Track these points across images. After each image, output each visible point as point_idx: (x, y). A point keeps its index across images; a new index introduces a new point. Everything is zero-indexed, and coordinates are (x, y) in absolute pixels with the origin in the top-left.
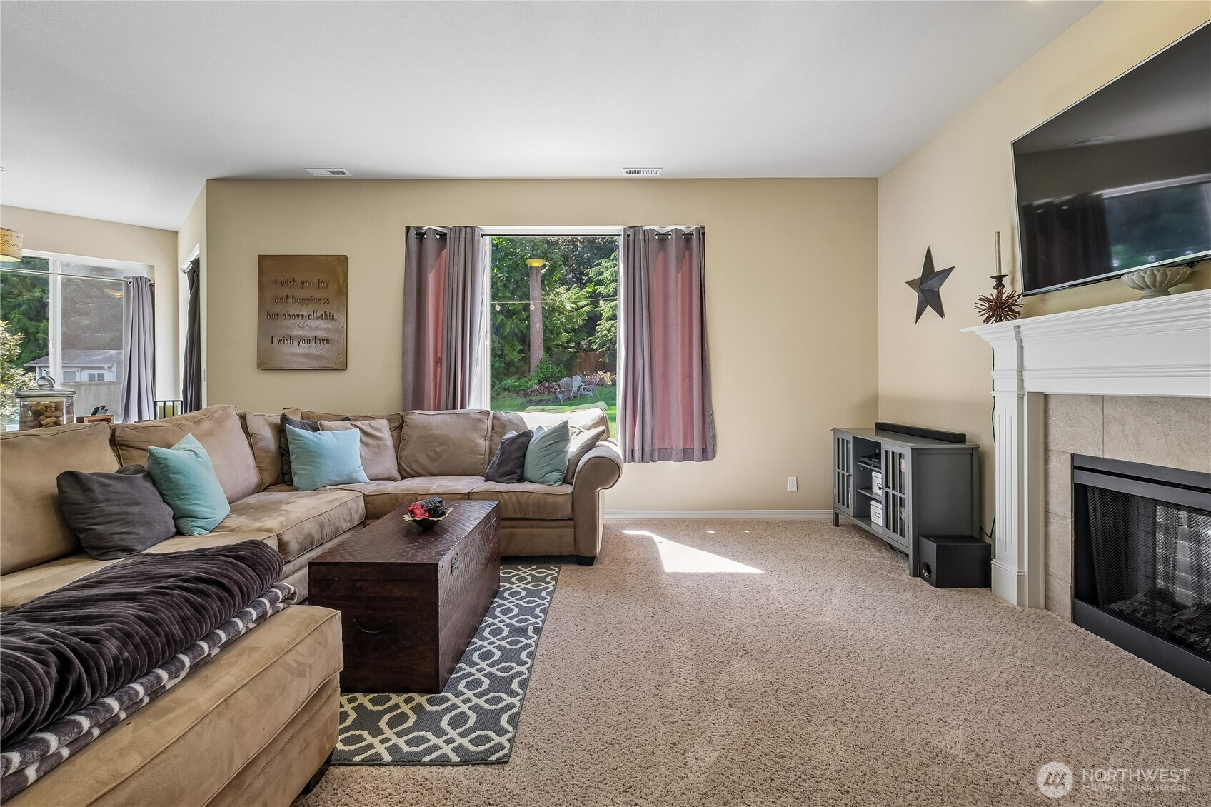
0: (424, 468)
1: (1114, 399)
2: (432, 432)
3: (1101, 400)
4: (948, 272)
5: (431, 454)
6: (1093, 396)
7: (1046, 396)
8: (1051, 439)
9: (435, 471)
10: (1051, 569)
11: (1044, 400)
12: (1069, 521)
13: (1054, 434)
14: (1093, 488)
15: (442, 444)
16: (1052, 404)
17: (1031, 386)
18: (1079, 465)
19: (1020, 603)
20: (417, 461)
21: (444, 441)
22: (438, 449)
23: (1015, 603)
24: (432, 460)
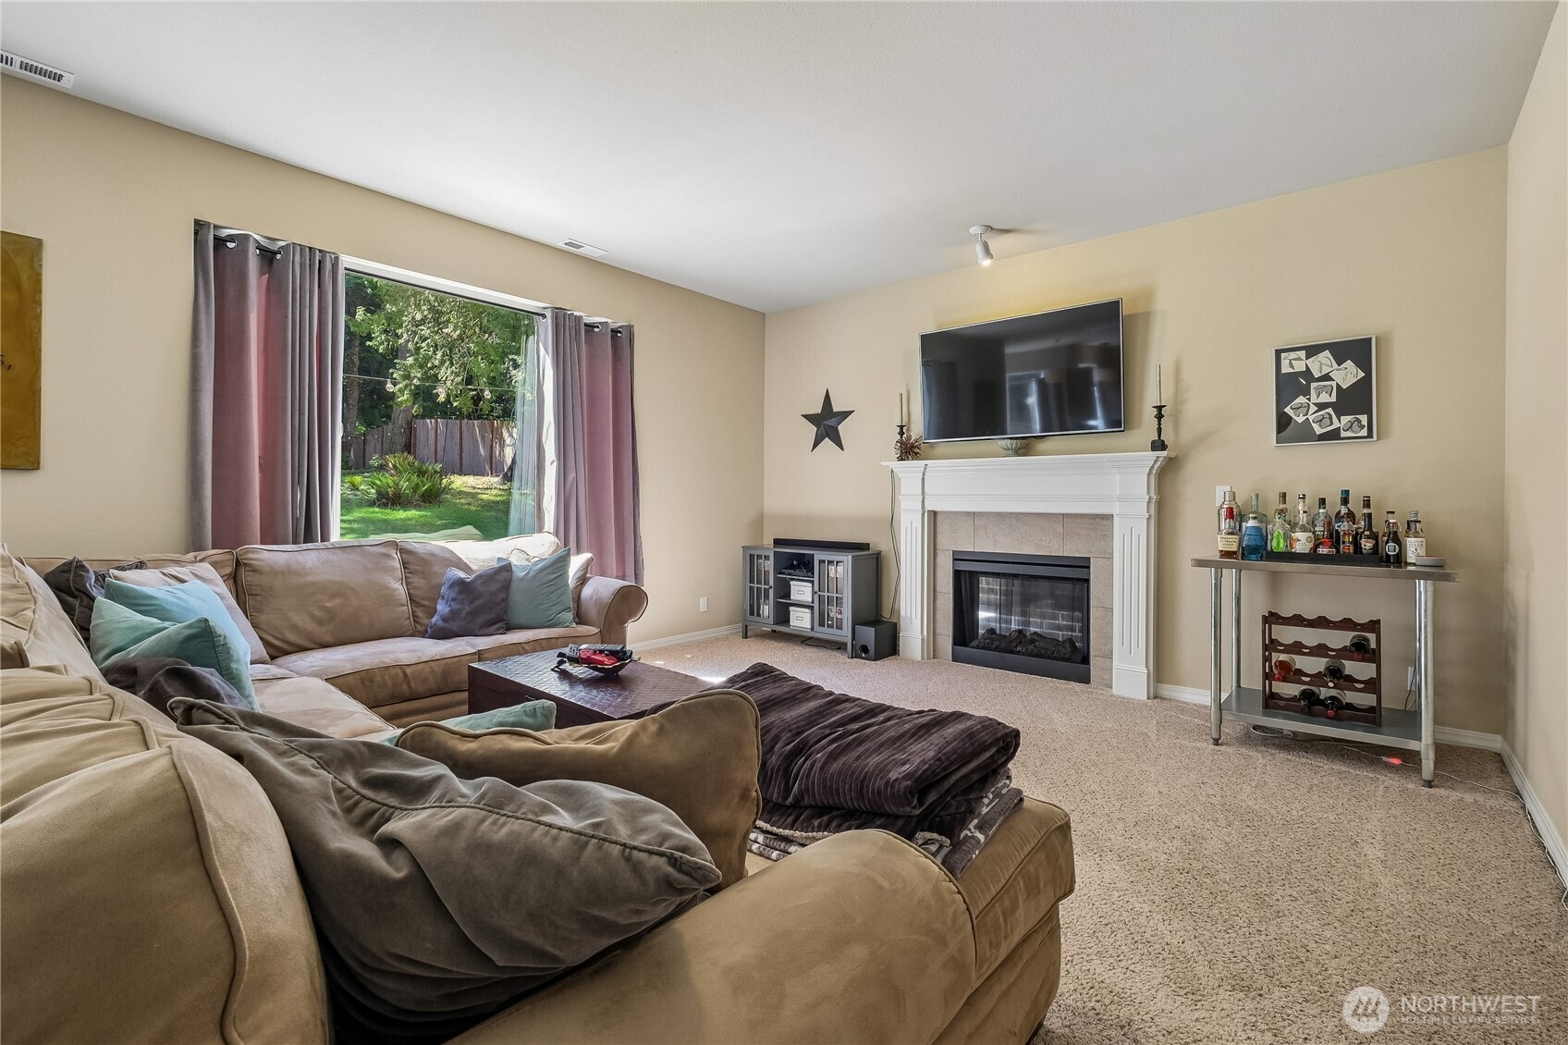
0: (309, 636)
1: (981, 514)
2: (310, 579)
3: (973, 515)
4: (846, 414)
5: (318, 613)
6: (968, 512)
7: (935, 513)
8: (938, 542)
9: (328, 638)
10: (938, 630)
11: (934, 514)
12: (951, 595)
13: (940, 538)
14: (965, 571)
15: (333, 596)
16: (939, 519)
17: (929, 507)
18: (958, 557)
19: (922, 659)
20: (294, 628)
21: (339, 591)
22: (329, 605)
23: (920, 659)
24: (320, 622)
